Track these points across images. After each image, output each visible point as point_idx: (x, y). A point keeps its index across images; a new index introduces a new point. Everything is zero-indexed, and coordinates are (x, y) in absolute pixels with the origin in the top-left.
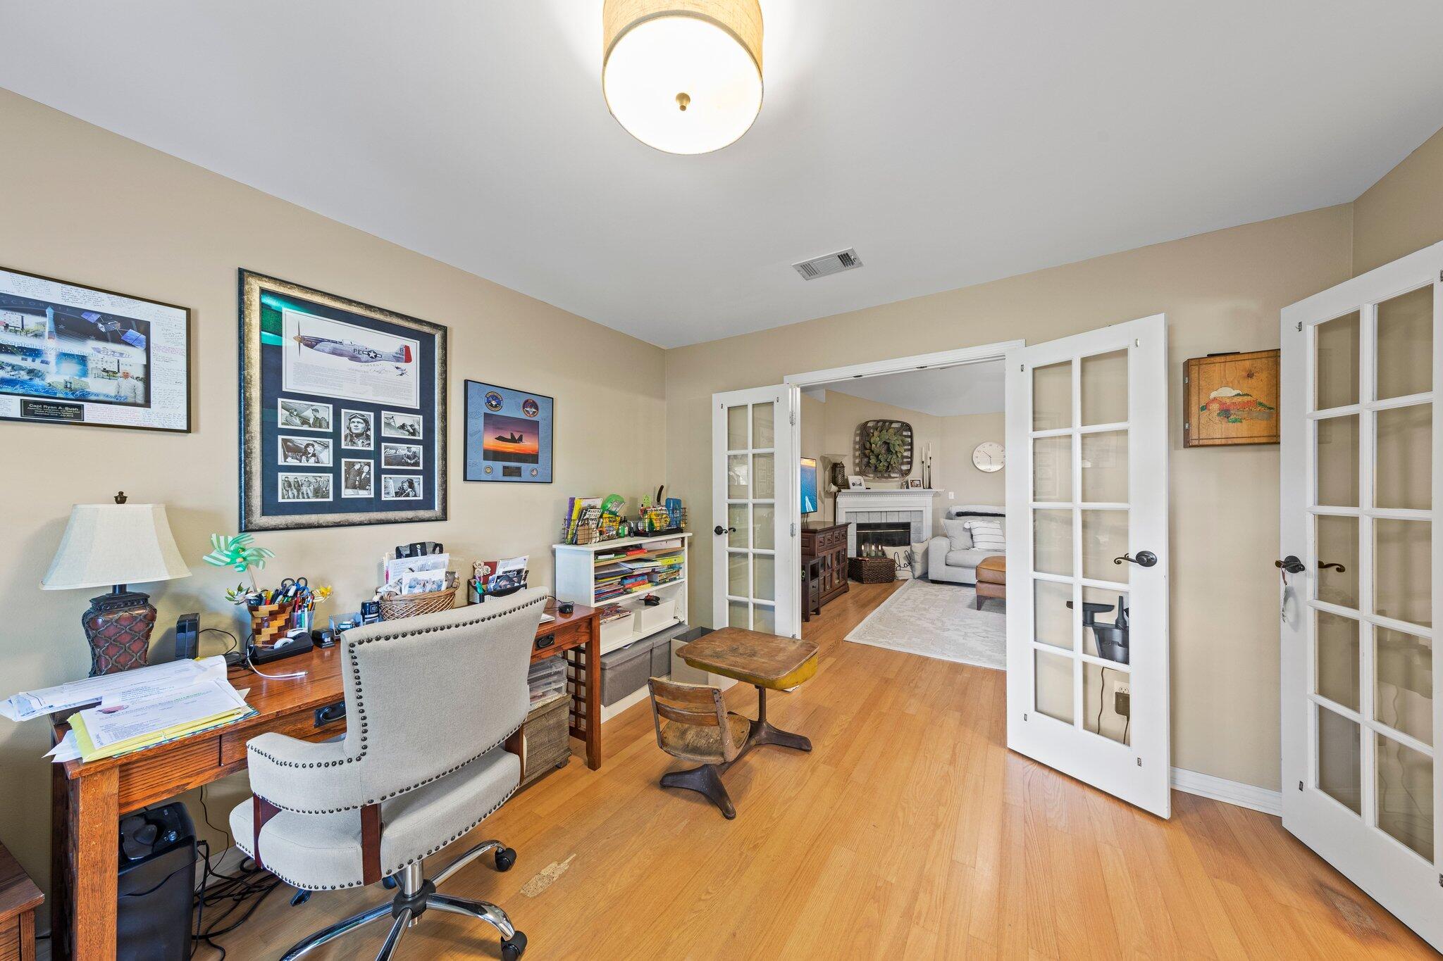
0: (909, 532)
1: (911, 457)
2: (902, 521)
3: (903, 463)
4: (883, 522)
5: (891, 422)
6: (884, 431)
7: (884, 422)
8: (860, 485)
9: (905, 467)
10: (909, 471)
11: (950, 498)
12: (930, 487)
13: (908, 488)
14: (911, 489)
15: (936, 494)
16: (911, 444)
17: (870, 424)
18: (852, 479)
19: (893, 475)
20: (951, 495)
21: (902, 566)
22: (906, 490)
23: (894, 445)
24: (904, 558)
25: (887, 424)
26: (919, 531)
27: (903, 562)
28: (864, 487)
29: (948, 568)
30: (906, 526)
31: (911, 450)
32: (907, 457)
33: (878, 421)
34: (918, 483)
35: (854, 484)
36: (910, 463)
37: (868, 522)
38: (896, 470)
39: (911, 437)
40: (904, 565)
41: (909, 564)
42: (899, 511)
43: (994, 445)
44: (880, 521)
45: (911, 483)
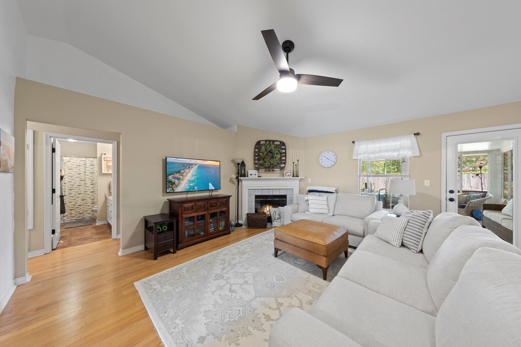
0: (286, 200)
1: (285, 160)
2: (281, 194)
3: (281, 163)
4: (270, 194)
5: (274, 141)
6: (268, 146)
8: (255, 175)
9: (283, 165)
10: (284, 167)
12: (298, 176)
13: (283, 176)
14: (285, 177)
15: (301, 180)
16: (285, 153)
17: (262, 143)
18: (250, 172)
19: (275, 170)
20: (310, 180)
21: (276, 219)
22: (282, 178)
23: (274, 153)
25: (271, 142)
26: (292, 199)
27: (277, 216)
28: (257, 176)
30: (285, 196)
31: (285, 156)
32: (284, 160)
33: (266, 141)
34: (290, 174)
35: (251, 175)
36: (285, 163)
37: (261, 194)
38: (278, 167)
39: (285, 149)
40: (278, 219)
41: (279, 218)
42: (280, 189)
43: (330, 152)
44: (268, 194)
45: (286, 174)
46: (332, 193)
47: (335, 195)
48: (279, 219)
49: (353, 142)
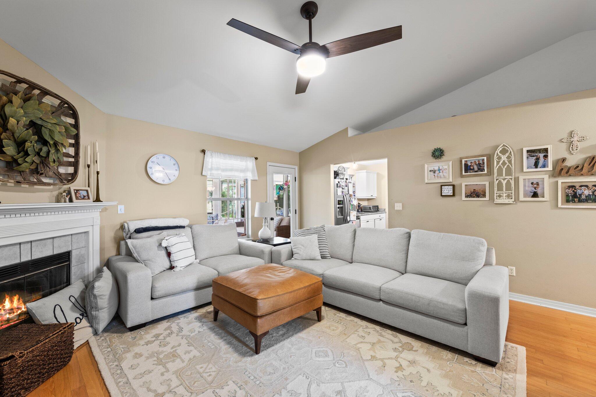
0: (70, 265)
1: (76, 157)
2: (57, 252)
3: (62, 164)
5: (45, 92)
6: (31, 102)
7: (33, 86)
9: (66, 170)
10: (73, 176)
11: (119, 212)
12: (98, 200)
13: (71, 200)
14: (76, 203)
15: (105, 209)
16: (77, 137)
19: (42, 180)
20: (121, 209)
22: (68, 204)
24: (72, 309)
25: (37, 92)
26: (83, 260)
29: (155, 302)
30: (65, 258)
31: (76, 146)
32: (69, 156)
33: (20, 81)
34: (85, 193)
36: (75, 165)
38: (52, 174)
39: (76, 126)
40: (78, 320)
41: (81, 317)
42: (53, 238)
43: (168, 158)
44: (17, 261)
45: (75, 193)
46: (183, 227)
47: (188, 230)
48: (81, 320)
49: (203, 151)
